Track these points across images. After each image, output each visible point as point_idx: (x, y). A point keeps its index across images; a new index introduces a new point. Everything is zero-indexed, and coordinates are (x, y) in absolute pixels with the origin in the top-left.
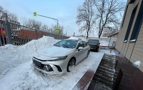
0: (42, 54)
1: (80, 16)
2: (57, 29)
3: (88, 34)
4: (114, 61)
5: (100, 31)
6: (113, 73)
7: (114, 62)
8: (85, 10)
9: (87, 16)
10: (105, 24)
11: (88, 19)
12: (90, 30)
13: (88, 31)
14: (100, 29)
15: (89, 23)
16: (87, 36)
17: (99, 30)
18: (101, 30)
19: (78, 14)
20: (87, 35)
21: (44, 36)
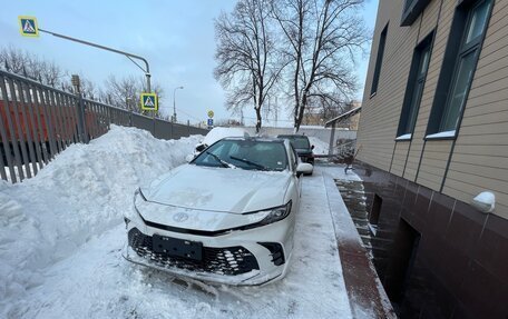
0: (191, 205)
1: (228, 51)
2: (145, 98)
3: (259, 118)
4: (363, 198)
5: (297, 107)
6: (369, 237)
7: (362, 201)
8: (244, 33)
9: (250, 54)
10: (310, 85)
11: (256, 66)
12: (266, 102)
13: (260, 104)
14: (297, 100)
15: (262, 78)
16: (259, 125)
17: (295, 103)
18: (300, 103)
19: (219, 43)
20: (256, 121)
21: (112, 126)
